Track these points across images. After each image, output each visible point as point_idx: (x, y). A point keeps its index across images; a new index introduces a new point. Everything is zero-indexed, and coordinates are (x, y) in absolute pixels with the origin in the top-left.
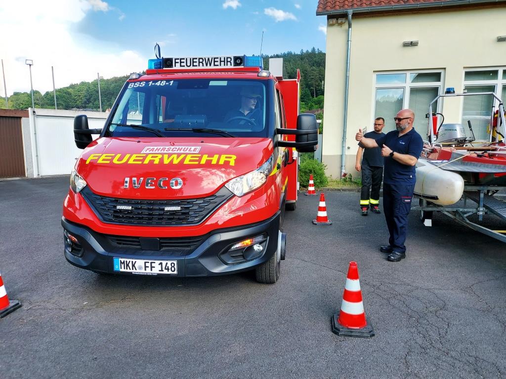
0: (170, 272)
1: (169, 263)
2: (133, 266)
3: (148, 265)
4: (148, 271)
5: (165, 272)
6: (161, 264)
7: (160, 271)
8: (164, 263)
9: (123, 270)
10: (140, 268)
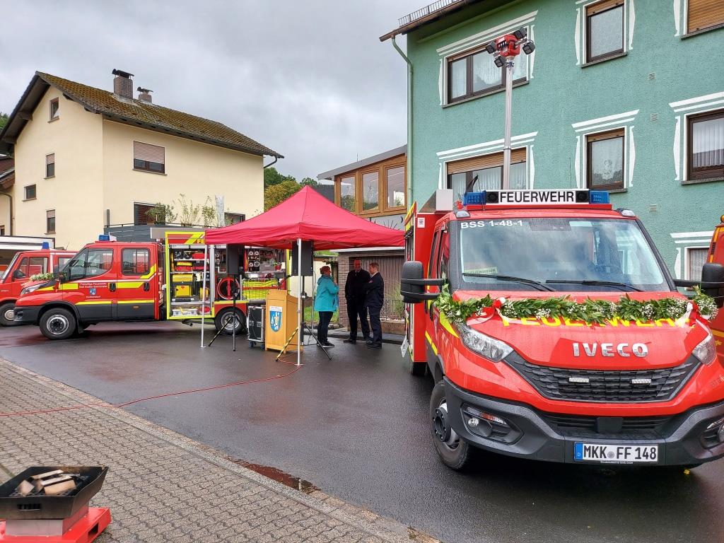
0: (649, 460)
1: (649, 448)
2: (602, 452)
3: (621, 451)
4: (622, 459)
5: (643, 459)
6: (639, 449)
7: (636, 458)
8: (642, 448)
9: (587, 458)
10: (611, 455)
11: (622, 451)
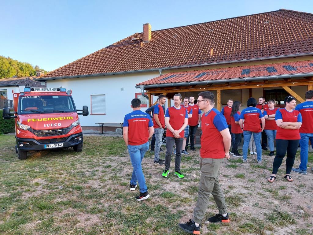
0: (61, 146)
1: (61, 144)
2: (50, 146)
4: (55, 147)
5: (60, 146)
7: (58, 146)
8: (59, 144)
9: (47, 148)
10: (53, 146)
11: (55, 145)
